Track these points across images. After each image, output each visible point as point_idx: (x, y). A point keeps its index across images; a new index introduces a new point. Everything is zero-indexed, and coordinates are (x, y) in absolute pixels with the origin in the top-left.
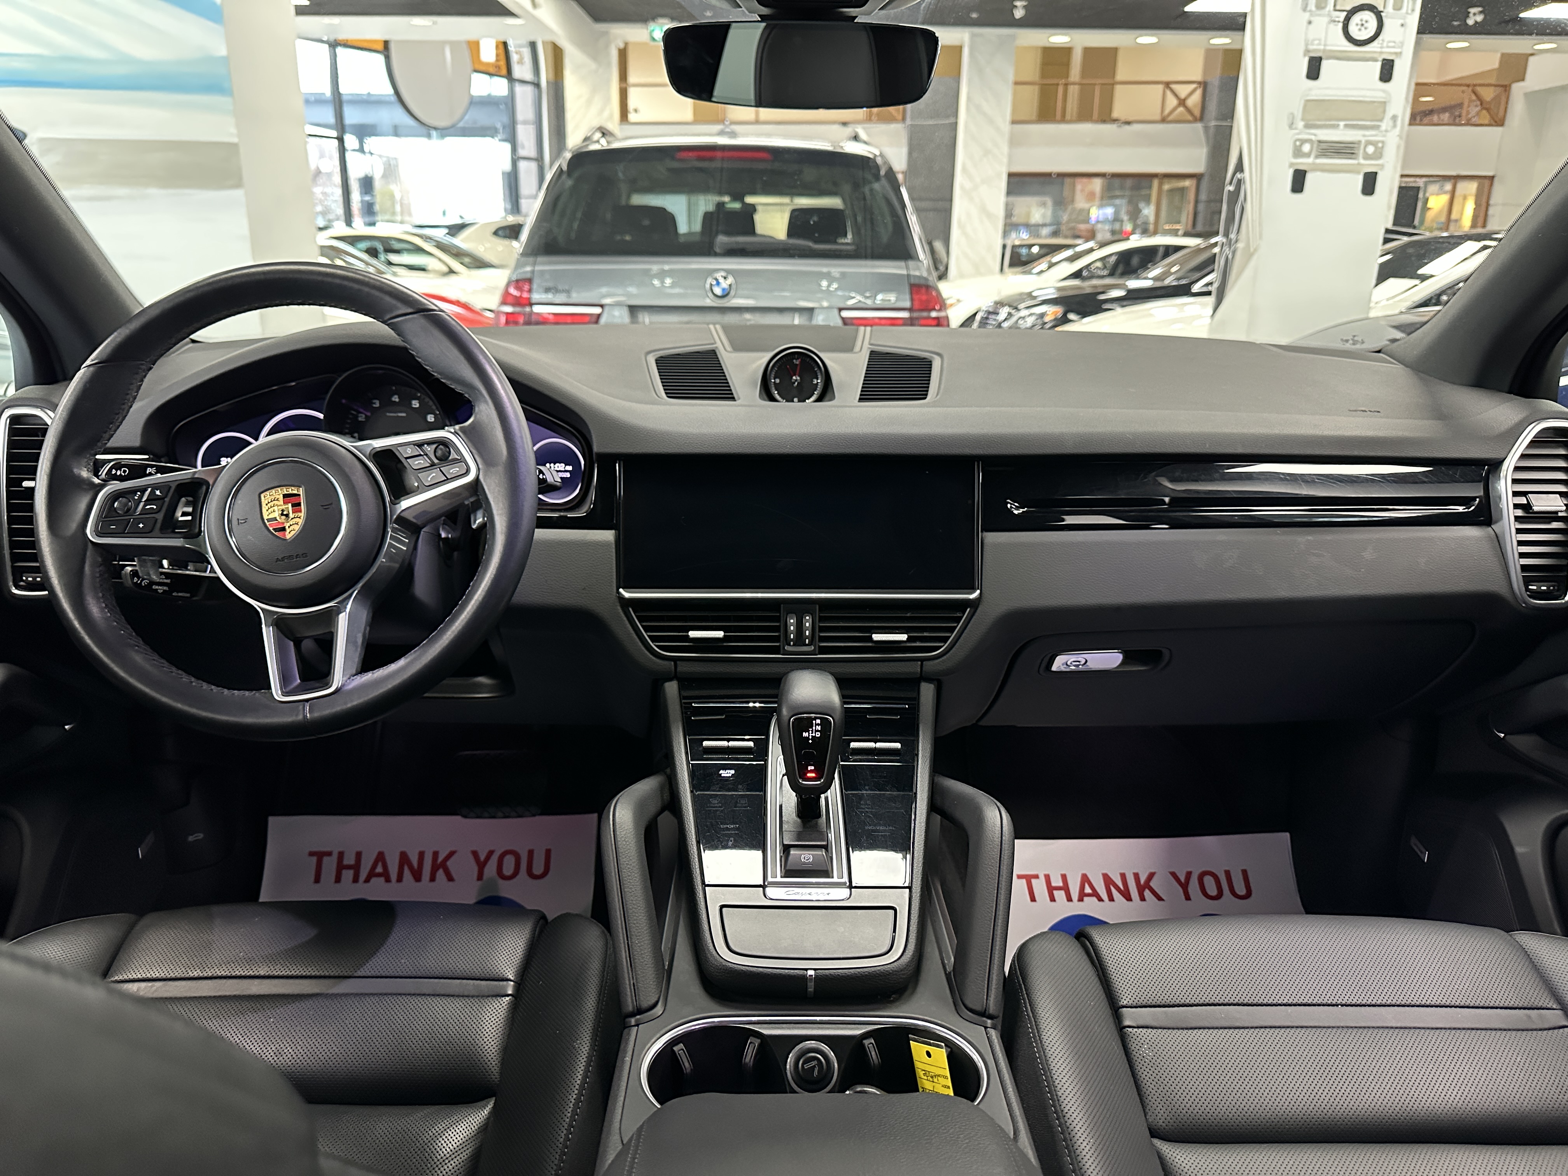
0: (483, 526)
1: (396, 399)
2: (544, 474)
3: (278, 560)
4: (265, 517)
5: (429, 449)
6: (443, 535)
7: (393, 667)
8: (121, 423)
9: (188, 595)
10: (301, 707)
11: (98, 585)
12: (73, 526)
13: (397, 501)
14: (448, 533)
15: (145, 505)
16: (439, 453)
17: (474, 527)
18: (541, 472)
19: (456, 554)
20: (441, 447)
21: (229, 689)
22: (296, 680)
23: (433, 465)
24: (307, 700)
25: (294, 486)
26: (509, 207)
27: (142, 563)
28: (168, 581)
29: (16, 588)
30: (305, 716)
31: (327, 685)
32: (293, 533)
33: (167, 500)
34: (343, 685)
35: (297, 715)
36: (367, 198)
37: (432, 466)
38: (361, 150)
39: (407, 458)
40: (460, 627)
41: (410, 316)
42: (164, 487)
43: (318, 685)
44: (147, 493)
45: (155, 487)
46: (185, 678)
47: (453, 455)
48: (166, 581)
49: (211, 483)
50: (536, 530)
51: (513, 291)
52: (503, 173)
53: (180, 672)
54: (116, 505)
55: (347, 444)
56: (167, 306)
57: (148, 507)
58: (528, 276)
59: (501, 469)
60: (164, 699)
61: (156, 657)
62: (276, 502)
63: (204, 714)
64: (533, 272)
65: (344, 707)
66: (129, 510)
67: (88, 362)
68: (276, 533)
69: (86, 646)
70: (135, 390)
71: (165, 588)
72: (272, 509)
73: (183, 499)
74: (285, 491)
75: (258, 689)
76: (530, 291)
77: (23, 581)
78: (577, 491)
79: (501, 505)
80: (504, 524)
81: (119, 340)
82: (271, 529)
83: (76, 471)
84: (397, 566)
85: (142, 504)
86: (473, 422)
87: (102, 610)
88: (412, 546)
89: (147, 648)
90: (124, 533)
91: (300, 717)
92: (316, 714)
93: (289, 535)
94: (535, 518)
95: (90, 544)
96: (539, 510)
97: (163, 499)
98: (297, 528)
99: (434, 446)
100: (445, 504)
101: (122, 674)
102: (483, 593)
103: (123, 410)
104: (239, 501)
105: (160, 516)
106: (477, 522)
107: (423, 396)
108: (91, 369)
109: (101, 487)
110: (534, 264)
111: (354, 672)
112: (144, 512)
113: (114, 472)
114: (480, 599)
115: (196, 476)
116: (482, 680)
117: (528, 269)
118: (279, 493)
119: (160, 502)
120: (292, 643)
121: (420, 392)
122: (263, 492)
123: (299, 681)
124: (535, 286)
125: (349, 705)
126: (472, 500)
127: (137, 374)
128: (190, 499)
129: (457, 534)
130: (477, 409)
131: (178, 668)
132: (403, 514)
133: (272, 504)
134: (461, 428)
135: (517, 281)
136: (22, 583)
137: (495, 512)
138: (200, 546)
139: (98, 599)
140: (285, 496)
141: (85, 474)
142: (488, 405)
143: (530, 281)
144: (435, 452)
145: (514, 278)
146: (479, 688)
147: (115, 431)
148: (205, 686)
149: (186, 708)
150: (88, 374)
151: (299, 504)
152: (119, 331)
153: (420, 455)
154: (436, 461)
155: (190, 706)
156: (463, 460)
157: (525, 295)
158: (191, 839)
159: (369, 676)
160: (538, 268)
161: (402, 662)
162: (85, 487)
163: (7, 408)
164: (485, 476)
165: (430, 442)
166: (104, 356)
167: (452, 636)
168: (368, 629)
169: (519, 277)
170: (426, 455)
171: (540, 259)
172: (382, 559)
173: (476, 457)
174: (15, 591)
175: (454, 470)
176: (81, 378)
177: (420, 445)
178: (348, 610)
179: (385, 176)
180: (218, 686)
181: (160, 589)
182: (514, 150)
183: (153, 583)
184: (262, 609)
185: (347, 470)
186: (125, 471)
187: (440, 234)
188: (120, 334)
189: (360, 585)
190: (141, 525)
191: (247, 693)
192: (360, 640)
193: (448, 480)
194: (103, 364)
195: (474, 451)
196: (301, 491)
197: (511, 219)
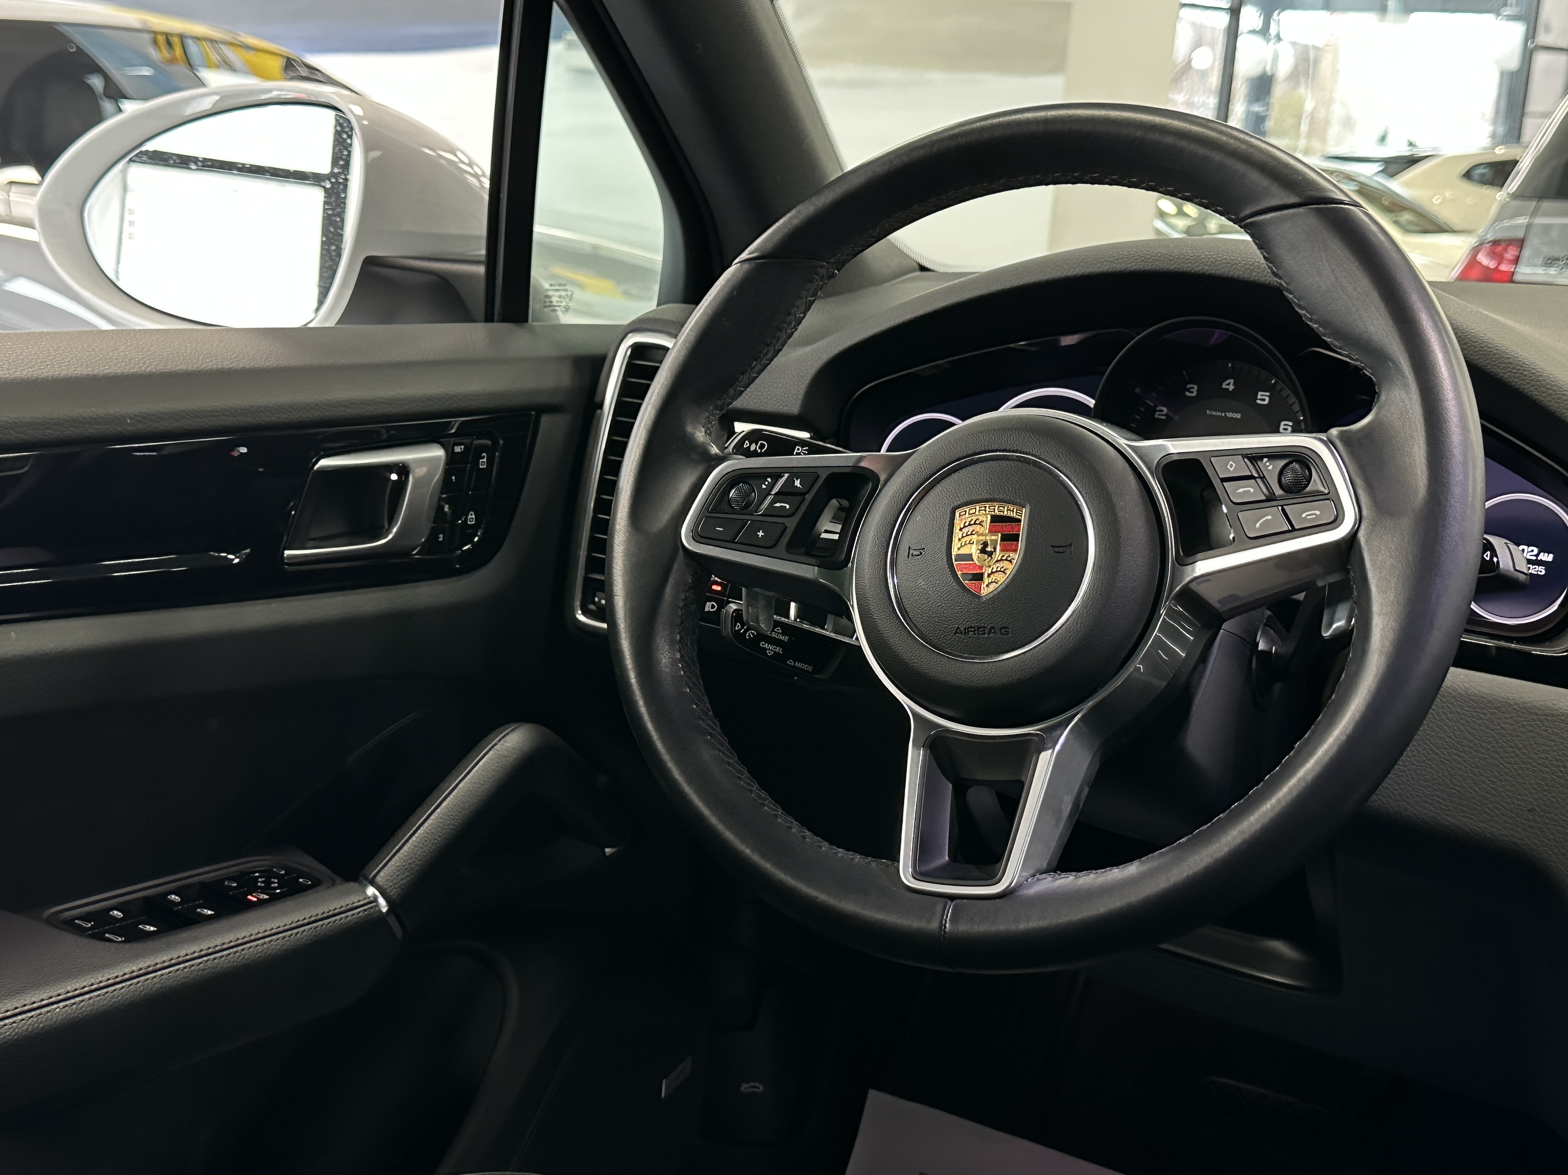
0: (1344, 638)
1: (1229, 385)
2: (1494, 553)
3: (957, 631)
4: (955, 552)
5: (1271, 468)
6: (1261, 646)
7: (1115, 874)
8: (772, 360)
9: (810, 669)
10: (939, 908)
11: (678, 621)
12: (665, 517)
13: (1190, 560)
14: (1271, 642)
15: (774, 501)
16: (1288, 478)
17: (1326, 634)
18: (1488, 546)
19: (1277, 686)
20: (1295, 465)
21: (831, 843)
22: (941, 854)
23: (1271, 498)
24: (952, 897)
25: (1013, 503)
26: (1501, 130)
27: (752, 600)
28: (785, 638)
29: (584, 613)
30: (942, 926)
31: (992, 878)
32: (992, 587)
33: (809, 497)
34: (1019, 886)
35: (929, 920)
36: (1257, 108)
37: (1268, 500)
38: (1264, 31)
39: (1224, 480)
40: (1258, 827)
41: (1291, 211)
42: (808, 474)
43: (976, 873)
44: (782, 481)
45: (795, 473)
46: (769, 807)
47: (1316, 484)
48: (782, 638)
49: (882, 478)
50: (1452, 669)
51: (1484, 259)
52: (1502, 74)
53: (764, 794)
54: (732, 493)
55: (1122, 441)
56: (879, 170)
57: (778, 505)
58: (1520, 234)
59: (1406, 523)
60: (729, 835)
61: (734, 760)
62: (977, 528)
63: (781, 875)
64: (1529, 227)
65: (1012, 927)
66: (748, 506)
67: (744, 255)
68: (966, 583)
69: (638, 718)
70: (803, 308)
71: (778, 650)
72: (968, 539)
73: (834, 502)
74: (999, 510)
75: (877, 856)
76: (1516, 261)
77: (594, 603)
78: (1555, 607)
79: (1391, 596)
80: (1391, 635)
81: (796, 222)
82: (959, 573)
83: (689, 429)
84: (1163, 684)
85: (769, 499)
86: (1370, 423)
87: (674, 662)
88: (1198, 652)
89: (724, 740)
90: (733, 542)
91: (934, 925)
92: (963, 928)
93: (987, 589)
94: (1458, 644)
95: (681, 551)
96: (1468, 631)
97: (804, 494)
98: (1001, 578)
99: (1282, 463)
100: (1280, 580)
101: (677, 775)
102: (1318, 769)
103: (778, 339)
104: (918, 517)
105: (792, 523)
106: (1334, 626)
107: (1281, 385)
108: (746, 266)
109: (720, 460)
110: (1534, 214)
111: (1044, 865)
112: (771, 512)
113: (746, 444)
114: (1309, 778)
115: (863, 464)
116: (1279, 946)
117: (1522, 221)
118: (983, 514)
119: (798, 499)
120: (950, 786)
121: (1276, 376)
122: (959, 507)
123: (947, 858)
124: (1526, 253)
125: (1022, 926)
126: (1333, 579)
127: (811, 281)
128: (845, 503)
129: (1288, 648)
130: (1383, 398)
131: (763, 786)
132: (1193, 586)
133: (971, 529)
134: (1342, 434)
135: (1496, 243)
136: (592, 607)
137: (1376, 608)
138: (841, 585)
139: (672, 643)
140: (995, 519)
141: (700, 435)
142: (1408, 392)
143: (1520, 243)
144: (1281, 473)
145: (1490, 237)
146: (1271, 961)
147: (759, 373)
148: (796, 828)
149: (756, 858)
150: (740, 275)
151: (1015, 538)
152: (798, 208)
153: (1251, 477)
154: (1278, 492)
155: (763, 855)
156: (1332, 496)
157: (1504, 267)
158: (745, 1088)
159: (1067, 881)
160: (1539, 220)
161: (1132, 869)
162: (694, 456)
163: (631, 332)
164: (1370, 533)
165: (1274, 455)
166: (770, 246)
167: (1239, 841)
168: (1086, 790)
169: (1499, 235)
170: (1263, 478)
171: (1546, 205)
172: (1137, 665)
173: (1361, 492)
174: (581, 617)
175: (1311, 513)
176: (728, 280)
177: (1254, 457)
178: (1058, 747)
179: (1295, 76)
180: (816, 835)
181: (771, 649)
182: (1531, 34)
183: (761, 636)
184: (915, 714)
185: (1111, 487)
186: (762, 446)
187: (1367, 171)
188: (799, 212)
189: (1090, 704)
190: (761, 534)
191: (858, 858)
192: (1067, 808)
193: (1293, 531)
194: (765, 259)
195: (1358, 482)
196: (1024, 515)
197: (1501, 153)
